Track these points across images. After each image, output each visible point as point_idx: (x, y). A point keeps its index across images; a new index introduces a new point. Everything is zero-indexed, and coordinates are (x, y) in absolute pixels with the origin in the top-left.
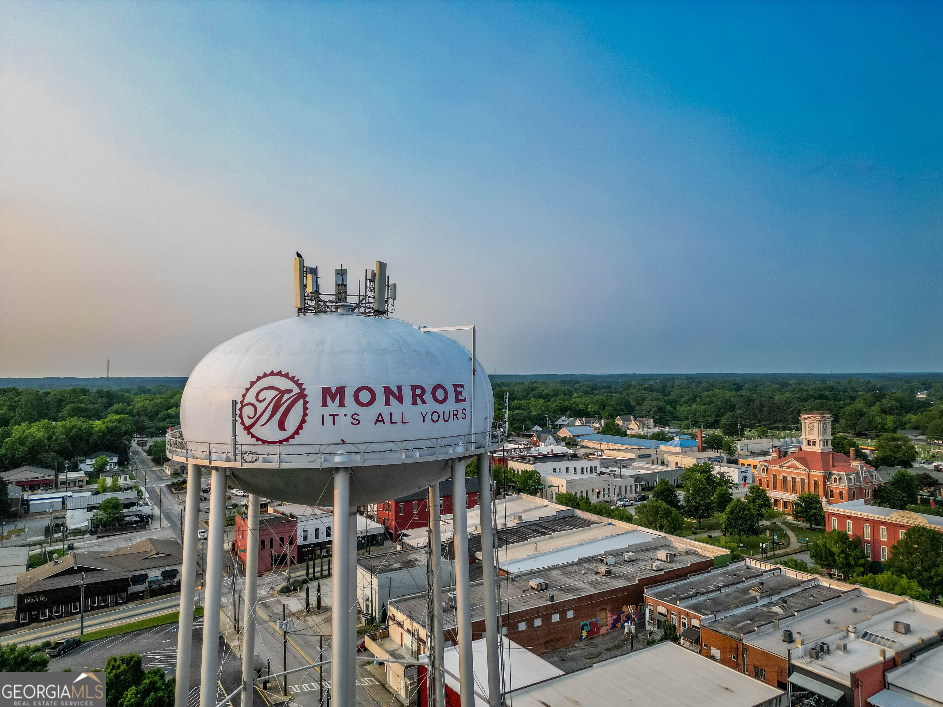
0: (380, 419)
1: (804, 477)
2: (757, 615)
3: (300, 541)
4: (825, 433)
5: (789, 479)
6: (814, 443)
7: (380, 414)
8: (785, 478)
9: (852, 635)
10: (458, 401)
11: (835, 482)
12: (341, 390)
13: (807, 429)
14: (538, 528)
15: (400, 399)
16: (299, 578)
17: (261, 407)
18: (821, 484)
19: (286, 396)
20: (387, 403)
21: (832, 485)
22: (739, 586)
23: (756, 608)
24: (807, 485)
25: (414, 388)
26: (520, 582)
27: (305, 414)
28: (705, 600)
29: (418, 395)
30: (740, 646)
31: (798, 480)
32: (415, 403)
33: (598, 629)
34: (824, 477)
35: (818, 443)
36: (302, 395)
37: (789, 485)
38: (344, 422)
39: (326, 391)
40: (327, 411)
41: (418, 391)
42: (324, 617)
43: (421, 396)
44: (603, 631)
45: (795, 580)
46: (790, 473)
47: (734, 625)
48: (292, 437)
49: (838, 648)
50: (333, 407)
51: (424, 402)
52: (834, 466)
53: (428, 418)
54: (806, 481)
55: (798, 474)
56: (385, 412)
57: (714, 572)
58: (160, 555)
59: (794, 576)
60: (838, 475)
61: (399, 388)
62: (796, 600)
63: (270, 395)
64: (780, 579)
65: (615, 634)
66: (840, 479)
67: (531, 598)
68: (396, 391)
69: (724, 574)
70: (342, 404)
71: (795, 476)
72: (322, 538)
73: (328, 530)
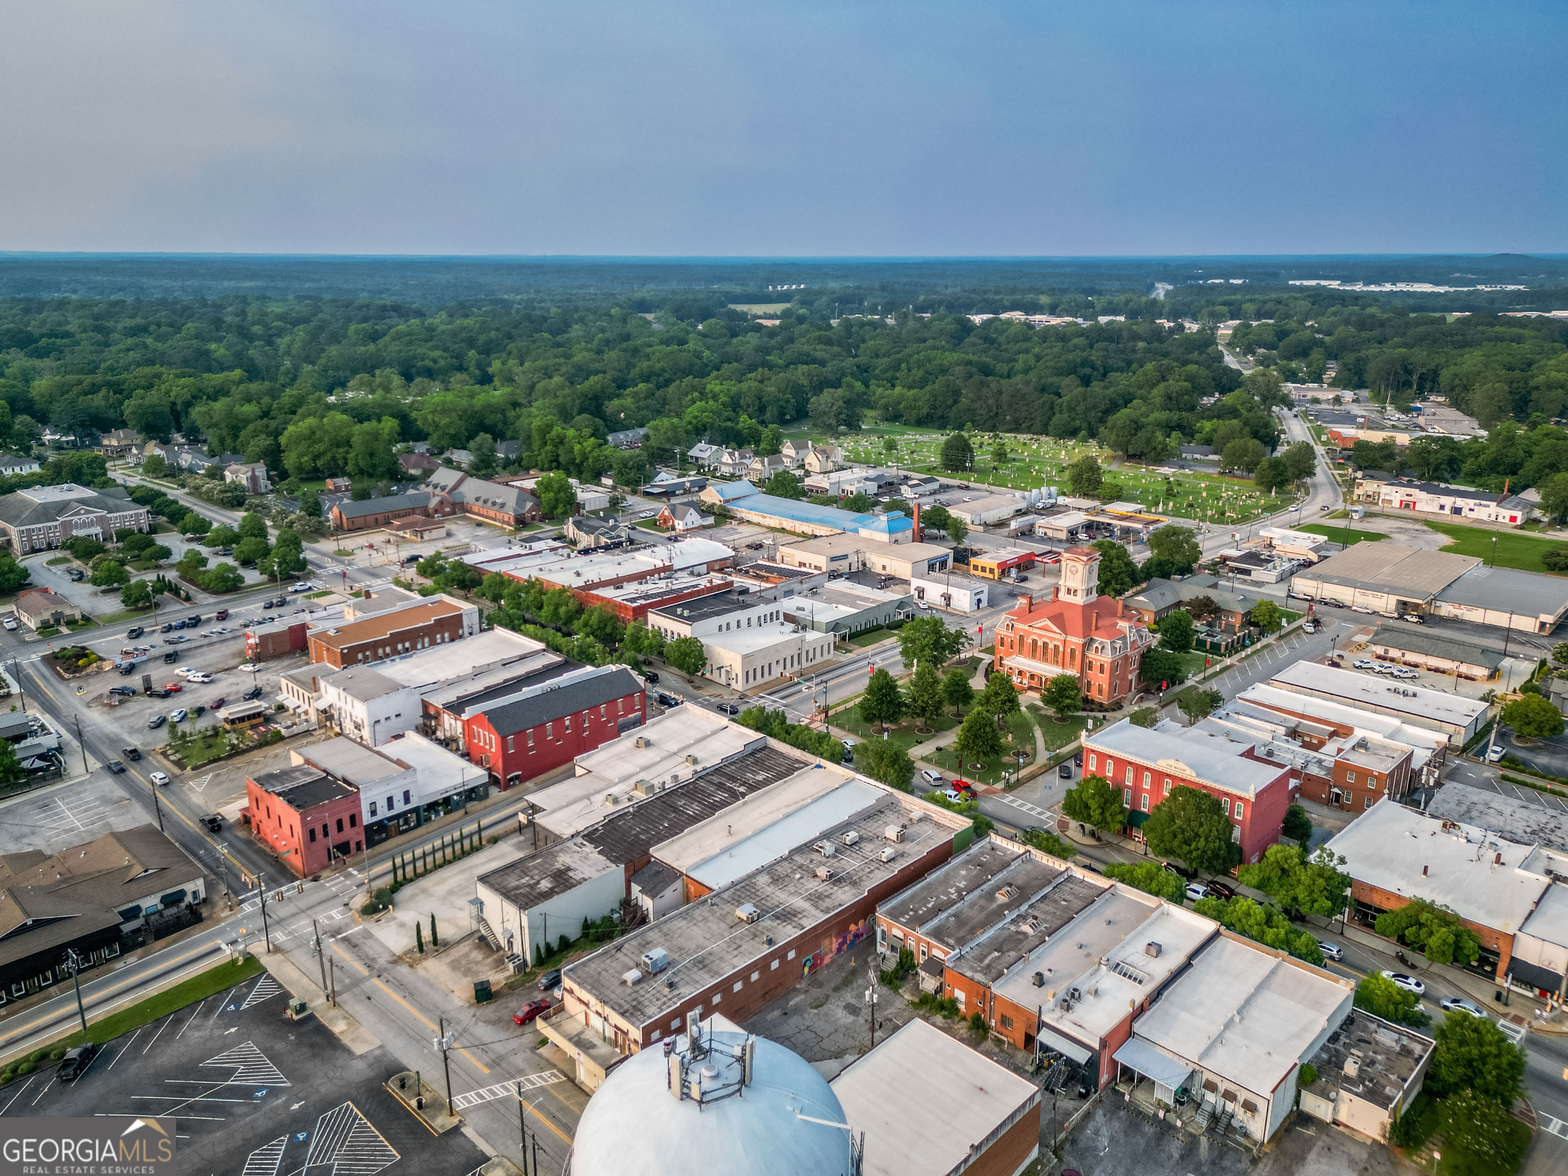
1: (1058, 643)
2: (1005, 940)
3: (367, 819)
4: (1089, 580)
5: (1040, 643)
6: (1075, 591)
8: (1035, 642)
9: (1104, 968)
11: (1097, 651)
13: (1069, 573)
14: (723, 780)
16: (384, 881)
18: (1078, 653)
21: (1091, 655)
22: (984, 887)
23: (1003, 929)
24: (1061, 654)
26: (723, 907)
28: (948, 918)
30: (988, 994)
31: (1051, 646)
33: (822, 960)
34: (1084, 645)
35: (1079, 593)
37: (1040, 651)
42: (448, 960)
44: (827, 960)
45: (1047, 866)
46: (1041, 636)
47: (981, 961)
49: (1089, 992)
52: (1097, 628)
54: (1061, 649)
55: (1052, 639)
57: (955, 862)
58: (150, 872)
59: (1045, 861)
60: (1101, 643)
62: (1047, 908)
64: (1029, 867)
65: (841, 961)
66: (1103, 648)
67: (742, 939)
69: (967, 862)
71: (1047, 640)
72: (400, 807)
73: (407, 797)
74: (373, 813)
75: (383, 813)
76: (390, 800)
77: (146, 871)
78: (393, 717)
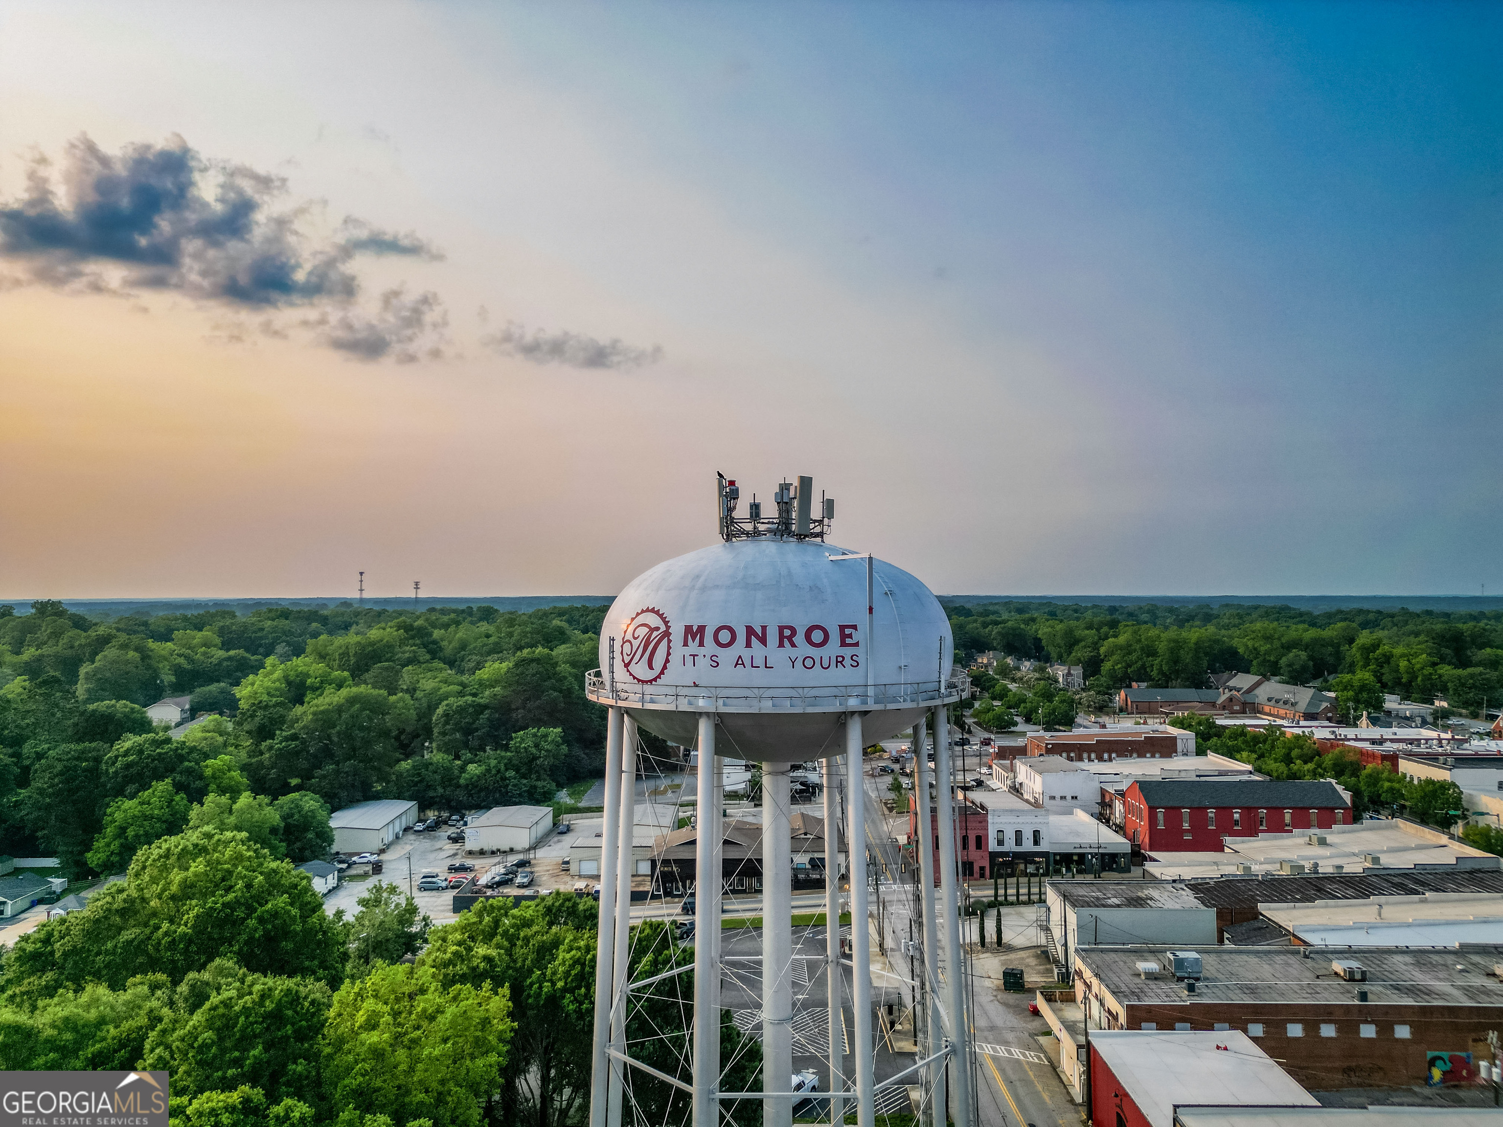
0: (739, 662)
3: (992, 845)
7: (740, 657)
10: (843, 644)
12: (702, 629)
15: (763, 640)
16: (984, 899)
17: (636, 643)
19: (655, 634)
20: (748, 645)
25: (781, 629)
27: (669, 654)
29: (786, 637)
32: (781, 645)
36: (667, 634)
38: (703, 663)
39: (688, 629)
40: (688, 651)
41: (787, 633)
42: (1003, 958)
43: (790, 639)
48: (659, 677)
50: (693, 647)
51: (793, 645)
53: (799, 664)
56: (746, 654)
58: (808, 836)
61: (764, 628)
63: (643, 632)
67: (1325, 989)
68: (759, 632)
70: (701, 644)
72: (1028, 845)
73: (1036, 835)
74: (1000, 842)
75: (1010, 845)
76: (1018, 834)
77: (805, 834)
78: (1069, 798)
